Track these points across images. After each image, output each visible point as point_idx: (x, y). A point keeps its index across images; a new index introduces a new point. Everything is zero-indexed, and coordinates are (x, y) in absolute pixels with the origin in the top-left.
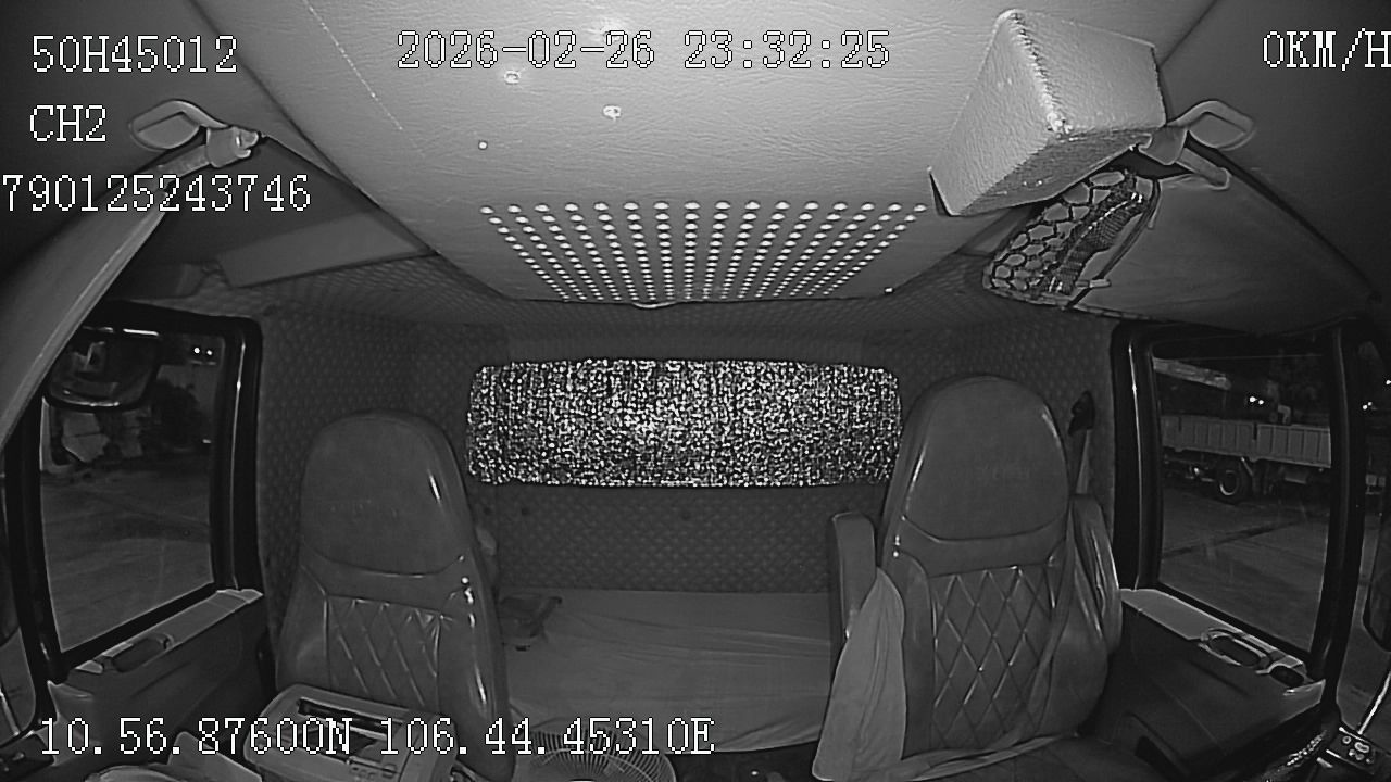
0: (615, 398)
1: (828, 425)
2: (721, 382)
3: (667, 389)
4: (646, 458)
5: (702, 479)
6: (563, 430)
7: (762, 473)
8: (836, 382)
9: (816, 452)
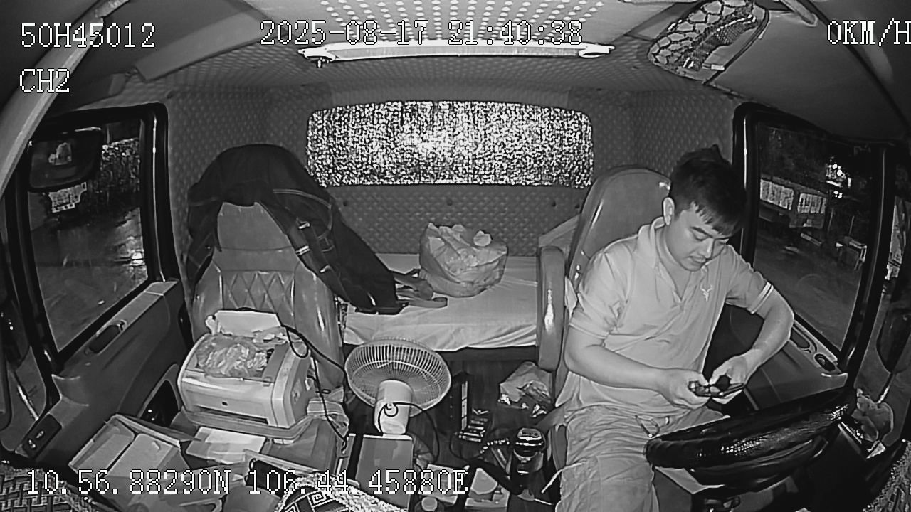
0: (407, 127)
1: (546, 146)
2: (476, 115)
3: (440, 120)
4: (427, 165)
5: (463, 178)
6: (372, 148)
7: (503, 175)
8: (552, 118)
9: (538, 162)
